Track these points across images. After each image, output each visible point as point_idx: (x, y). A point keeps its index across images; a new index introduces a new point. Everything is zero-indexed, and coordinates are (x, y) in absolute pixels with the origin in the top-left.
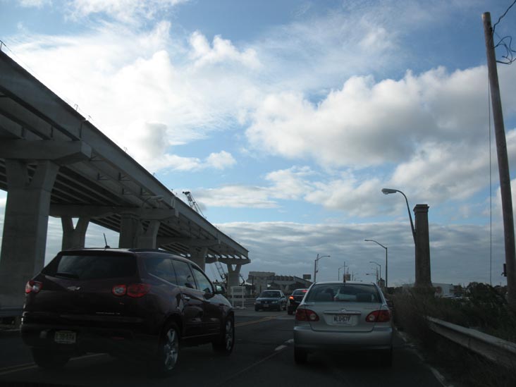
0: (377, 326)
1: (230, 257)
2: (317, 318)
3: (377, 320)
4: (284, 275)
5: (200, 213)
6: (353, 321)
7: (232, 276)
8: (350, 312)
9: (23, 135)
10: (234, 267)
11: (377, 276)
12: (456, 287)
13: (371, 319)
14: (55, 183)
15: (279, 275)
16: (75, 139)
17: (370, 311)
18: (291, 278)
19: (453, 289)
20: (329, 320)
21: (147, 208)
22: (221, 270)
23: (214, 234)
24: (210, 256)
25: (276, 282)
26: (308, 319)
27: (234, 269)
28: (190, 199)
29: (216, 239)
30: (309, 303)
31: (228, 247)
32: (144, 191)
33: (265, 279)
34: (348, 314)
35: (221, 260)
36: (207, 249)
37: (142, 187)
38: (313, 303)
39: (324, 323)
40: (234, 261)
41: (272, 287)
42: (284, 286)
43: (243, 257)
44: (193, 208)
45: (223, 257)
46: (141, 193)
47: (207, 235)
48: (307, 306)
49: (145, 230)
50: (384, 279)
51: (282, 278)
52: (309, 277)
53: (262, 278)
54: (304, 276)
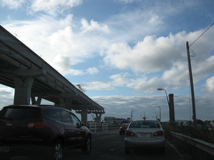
0: (158, 137)
1: (97, 111)
2: (134, 135)
3: (158, 135)
4: (118, 118)
5: (84, 93)
6: (149, 136)
7: (98, 119)
8: (147, 132)
9: (20, 67)
10: (99, 115)
11: (157, 118)
12: (189, 121)
13: (156, 135)
14: (33, 85)
15: (117, 118)
16: (40, 68)
17: (155, 131)
18: (122, 119)
19: (188, 122)
20: (139, 135)
21: (65, 93)
22: (93, 116)
23: (91, 102)
24: (89, 111)
25: (115, 121)
26: (130, 135)
27: (99, 116)
28: (80, 88)
29: (92, 104)
30: (130, 129)
31: (96, 107)
32: (64, 86)
33: (111, 119)
34: (146, 133)
35: (93, 112)
36: (88, 108)
37: (63, 85)
38: (132, 129)
39: (137, 137)
40: (98, 113)
41: (114, 123)
42: (119, 122)
43: (102, 111)
44: (81, 91)
45: (94, 111)
46: (63, 87)
47: (88, 102)
48: (130, 130)
49: (64, 101)
50: (159, 119)
51: (118, 119)
52: (129, 119)
53: (110, 119)
54: (128, 118)
